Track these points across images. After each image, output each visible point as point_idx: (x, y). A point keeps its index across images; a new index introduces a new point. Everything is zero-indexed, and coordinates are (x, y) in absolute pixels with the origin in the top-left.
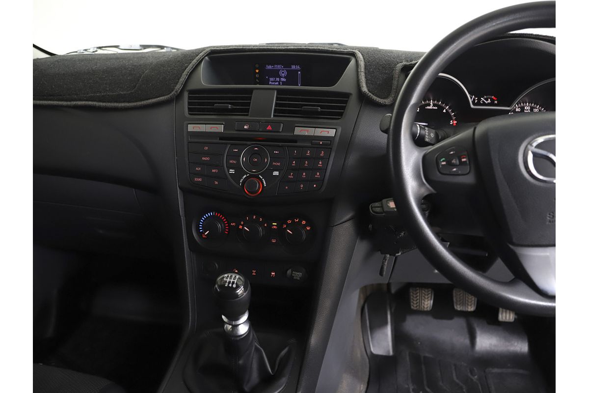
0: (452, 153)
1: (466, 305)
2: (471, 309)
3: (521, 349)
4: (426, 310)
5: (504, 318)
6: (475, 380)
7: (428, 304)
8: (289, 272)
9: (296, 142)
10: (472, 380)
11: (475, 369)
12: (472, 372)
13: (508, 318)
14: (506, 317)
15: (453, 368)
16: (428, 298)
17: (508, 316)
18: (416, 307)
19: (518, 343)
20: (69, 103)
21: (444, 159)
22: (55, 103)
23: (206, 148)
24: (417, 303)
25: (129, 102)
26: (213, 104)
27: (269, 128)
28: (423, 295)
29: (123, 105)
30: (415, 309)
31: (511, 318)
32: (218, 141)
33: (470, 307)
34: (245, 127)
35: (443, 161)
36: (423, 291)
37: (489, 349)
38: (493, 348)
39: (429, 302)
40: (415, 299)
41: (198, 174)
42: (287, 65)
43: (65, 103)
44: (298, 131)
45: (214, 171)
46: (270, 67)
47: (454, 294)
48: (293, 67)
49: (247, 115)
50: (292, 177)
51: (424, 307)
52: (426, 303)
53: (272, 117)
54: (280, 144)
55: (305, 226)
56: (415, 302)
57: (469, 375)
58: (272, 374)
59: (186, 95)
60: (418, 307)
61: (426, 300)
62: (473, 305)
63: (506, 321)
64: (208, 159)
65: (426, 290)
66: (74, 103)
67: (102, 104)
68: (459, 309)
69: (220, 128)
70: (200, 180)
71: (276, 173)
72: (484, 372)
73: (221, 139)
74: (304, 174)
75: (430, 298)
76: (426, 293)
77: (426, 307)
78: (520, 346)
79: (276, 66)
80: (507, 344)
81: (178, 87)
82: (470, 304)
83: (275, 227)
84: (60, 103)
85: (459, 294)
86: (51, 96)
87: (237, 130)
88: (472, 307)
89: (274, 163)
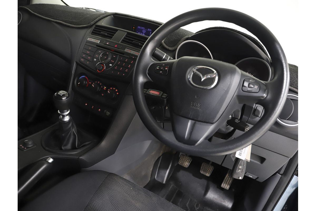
0: (164, 65)
1: (206, 172)
2: (208, 175)
3: (228, 205)
4: (185, 166)
5: (224, 186)
6: (196, 209)
7: (186, 164)
8: (105, 111)
9: (123, 54)
10: (195, 208)
11: (199, 205)
12: (197, 206)
13: (226, 187)
14: (225, 186)
15: (190, 200)
16: (188, 161)
17: (226, 186)
18: (181, 163)
19: (228, 202)
20: (54, 20)
21: (159, 67)
22: (50, 19)
23: (90, 48)
24: (182, 162)
25: (74, 25)
26: (100, 32)
27: (116, 46)
28: (186, 159)
29: (72, 25)
30: (180, 164)
31: (228, 188)
32: (95, 46)
33: (207, 174)
34: (107, 43)
35: (158, 67)
36: (187, 158)
37: (212, 199)
38: (214, 199)
39: (188, 163)
40: (182, 160)
41: (83, 58)
42: (146, 28)
43: (53, 20)
44: (126, 50)
45: (89, 58)
46: (139, 27)
47: (202, 165)
48: (149, 29)
49: (111, 39)
50: (116, 68)
51: (184, 165)
52: (186, 163)
53: (120, 42)
54: (117, 53)
55: (117, 92)
56: (181, 161)
57: (195, 206)
58: (77, 148)
59: (94, 26)
60: (182, 164)
61: (187, 162)
62: (209, 174)
63: (224, 188)
64: (89, 52)
65: (189, 158)
66: (56, 20)
67: (65, 23)
68: (202, 173)
69: (99, 42)
70: (83, 60)
71: (111, 65)
72: (203, 208)
73: (97, 46)
74: (121, 68)
75: (189, 162)
76: (188, 159)
77: (185, 165)
78: (228, 204)
79: (142, 27)
80: (222, 200)
81: (93, 23)
82: (208, 172)
83: (105, 89)
84: (52, 19)
85: (205, 165)
86: (50, 16)
87: (104, 44)
88: (208, 174)
89: (112, 61)
